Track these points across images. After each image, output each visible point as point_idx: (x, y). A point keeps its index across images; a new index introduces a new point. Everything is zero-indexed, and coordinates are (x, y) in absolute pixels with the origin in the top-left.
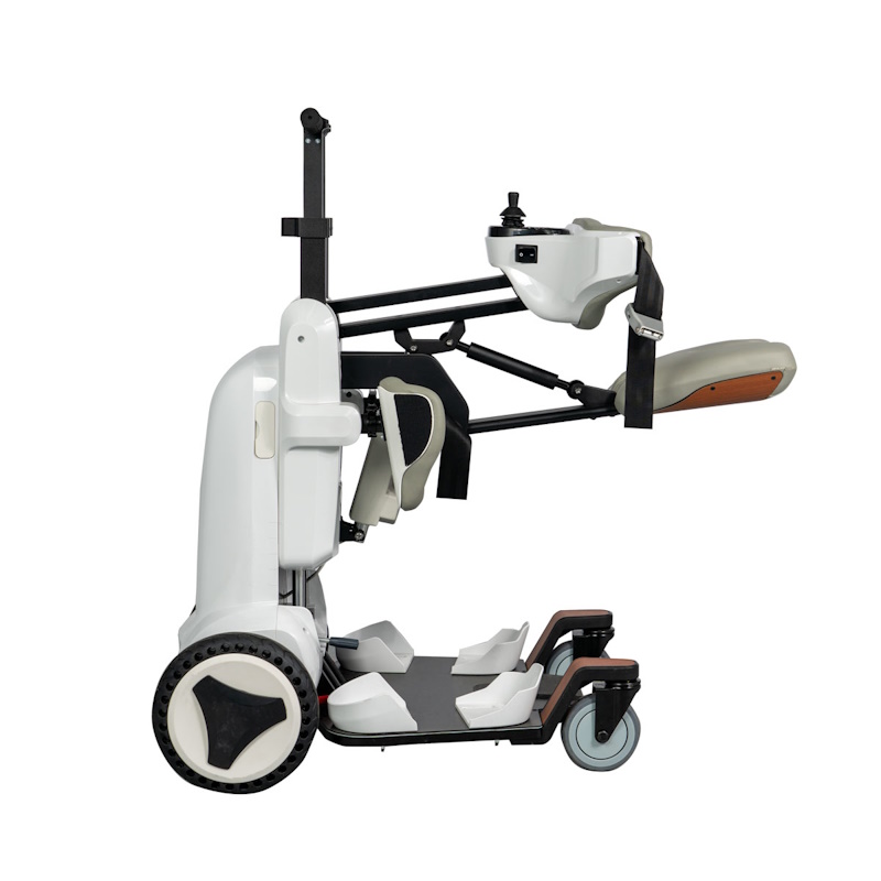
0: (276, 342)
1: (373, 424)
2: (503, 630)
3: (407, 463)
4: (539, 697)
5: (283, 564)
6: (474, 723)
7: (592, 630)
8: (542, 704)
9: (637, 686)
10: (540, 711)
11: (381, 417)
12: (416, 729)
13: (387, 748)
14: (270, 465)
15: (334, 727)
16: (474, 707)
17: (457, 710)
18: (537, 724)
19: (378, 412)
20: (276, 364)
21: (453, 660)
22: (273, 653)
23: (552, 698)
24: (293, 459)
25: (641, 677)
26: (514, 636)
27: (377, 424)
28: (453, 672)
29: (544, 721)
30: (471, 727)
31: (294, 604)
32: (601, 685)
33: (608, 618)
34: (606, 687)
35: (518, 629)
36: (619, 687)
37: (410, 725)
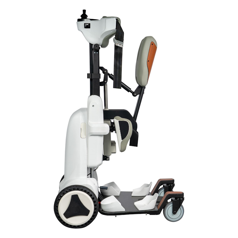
0: (86, 107)
1: (112, 129)
2: (144, 184)
3: (122, 139)
4: (157, 202)
5: (88, 167)
6: (140, 209)
7: (169, 184)
8: (158, 204)
9: (183, 199)
10: (157, 206)
11: (115, 127)
12: (125, 211)
13: (117, 216)
14: (85, 140)
15: (102, 210)
16: (140, 205)
17: (134, 206)
18: (157, 209)
19: (114, 126)
20: (86, 112)
21: (132, 192)
22: (87, 190)
23: (160, 203)
24: (91, 138)
25: (184, 197)
26: (148, 186)
27: (114, 129)
28: (132, 195)
29: (159, 208)
30: (139, 210)
31: (91, 177)
32: (173, 199)
33: (173, 181)
34: (175, 199)
35: (149, 184)
36: (178, 199)
37: (123, 210)
